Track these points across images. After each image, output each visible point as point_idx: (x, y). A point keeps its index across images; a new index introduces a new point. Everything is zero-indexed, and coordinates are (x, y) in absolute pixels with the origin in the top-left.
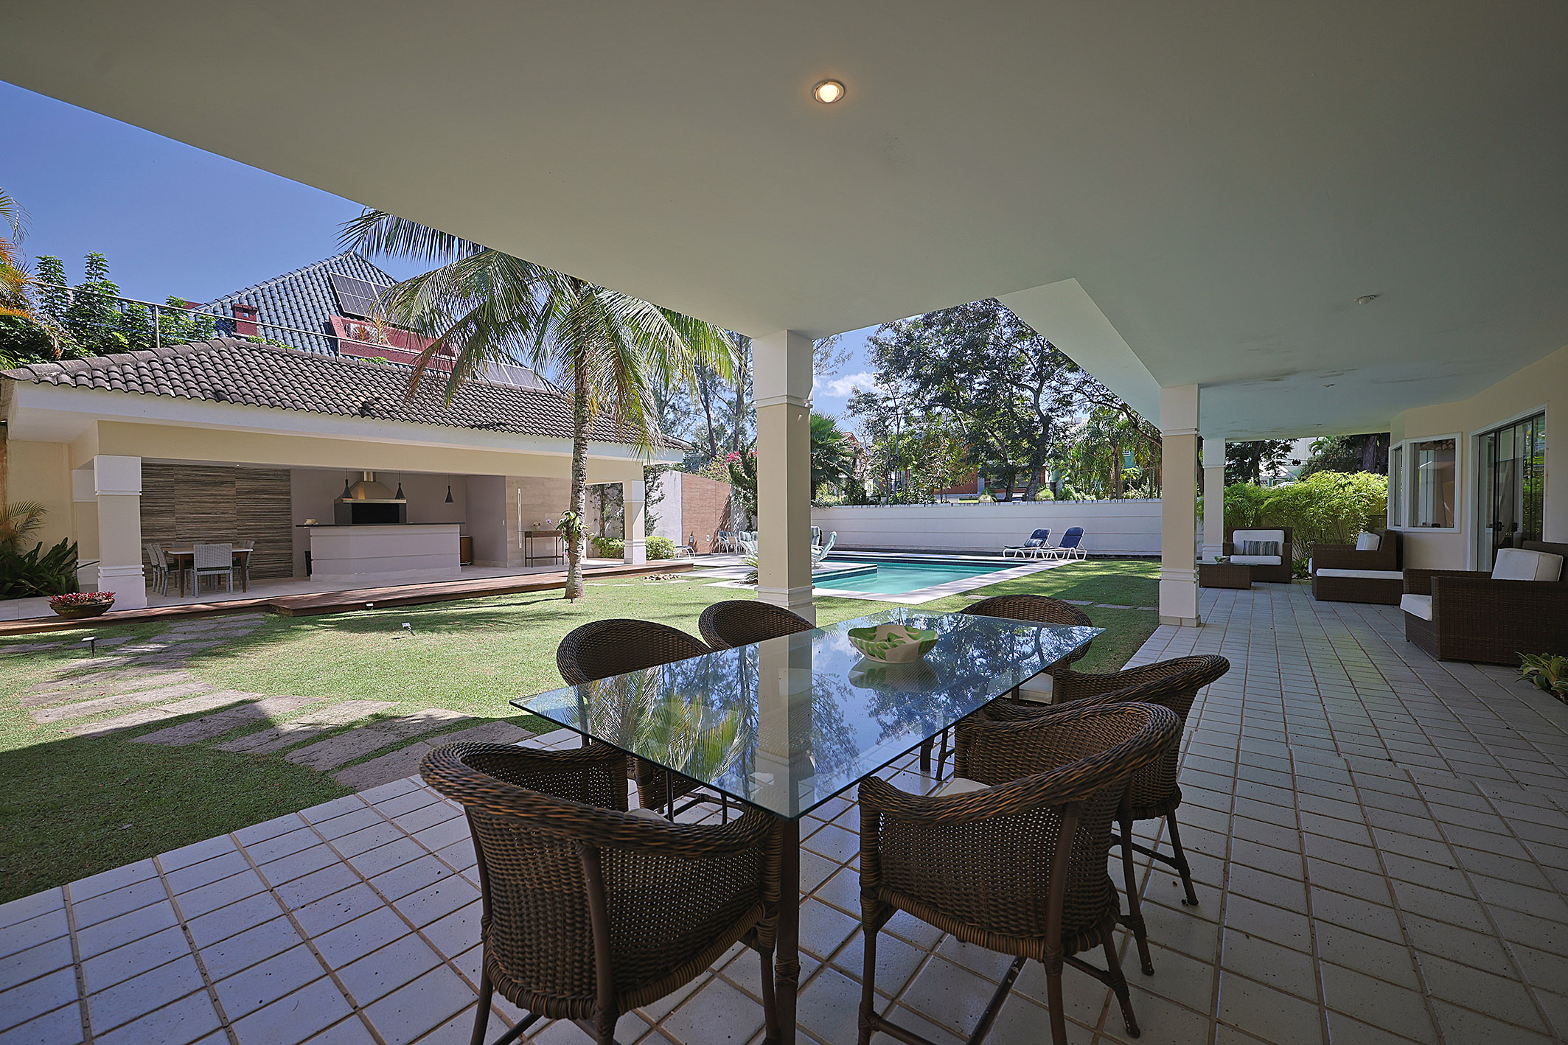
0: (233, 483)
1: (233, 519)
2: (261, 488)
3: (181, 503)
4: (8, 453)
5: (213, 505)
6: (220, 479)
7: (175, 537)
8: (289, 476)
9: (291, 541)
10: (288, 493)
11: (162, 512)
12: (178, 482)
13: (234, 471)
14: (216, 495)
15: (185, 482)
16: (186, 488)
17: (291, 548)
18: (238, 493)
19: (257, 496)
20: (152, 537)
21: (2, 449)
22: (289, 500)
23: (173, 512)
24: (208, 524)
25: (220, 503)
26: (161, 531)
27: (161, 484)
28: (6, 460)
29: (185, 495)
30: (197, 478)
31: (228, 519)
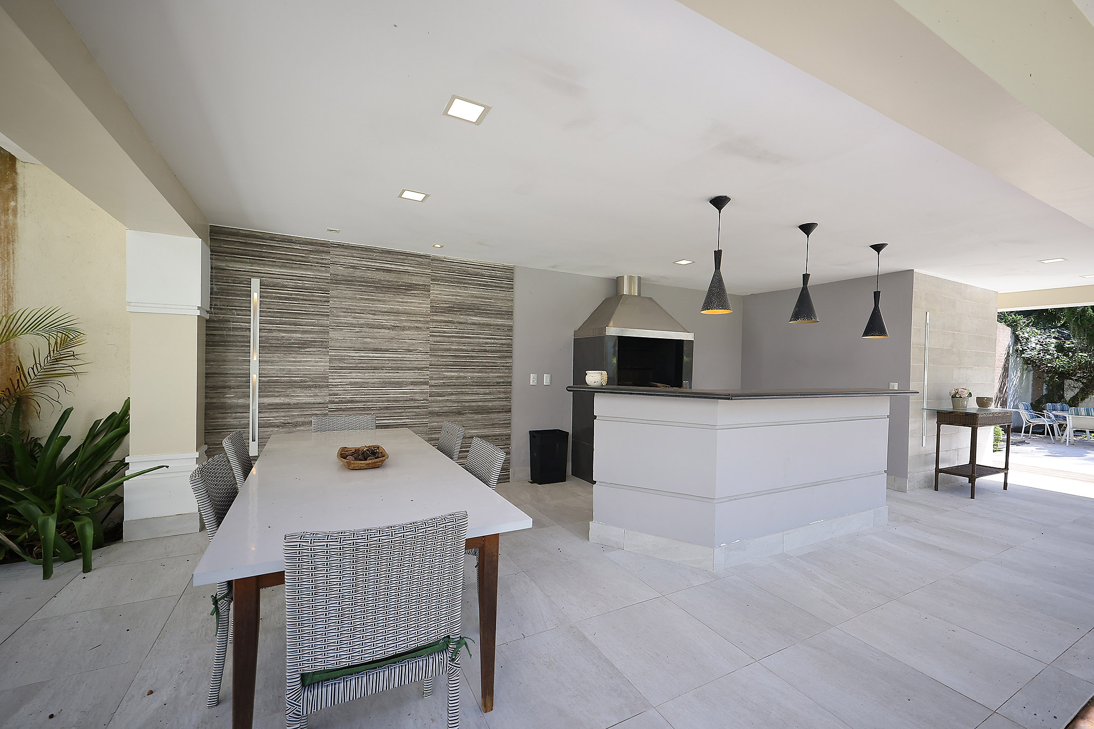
0: (426, 288)
1: (423, 364)
2: (470, 301)
3: (339, 326)
4: (20, 194)
5: (392, 333)
6: (407, 279)
7: (327, 399)
8: (511, 279)
9: (509, 411)
10: (509, 314)
11: (304, 344)
12: (336, 281)
13: (429, 265)
14: (398, 313)
15: (349, 282)
16: (349, 293)
17: (508, 425)
18: (435, 310)
19: (462, 318)
20: (287, 400)
21: (7, 181)
22: (510, 329)
23: (324, 345)
24: (383, 374)
25: (404, 329)
26: (302, 385)
27: (307, 284)
28: (16, 207)
29: (349, 311)
30: (369, 274)
31: (416, 364)
